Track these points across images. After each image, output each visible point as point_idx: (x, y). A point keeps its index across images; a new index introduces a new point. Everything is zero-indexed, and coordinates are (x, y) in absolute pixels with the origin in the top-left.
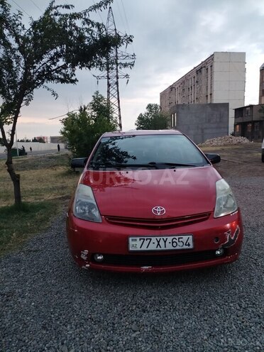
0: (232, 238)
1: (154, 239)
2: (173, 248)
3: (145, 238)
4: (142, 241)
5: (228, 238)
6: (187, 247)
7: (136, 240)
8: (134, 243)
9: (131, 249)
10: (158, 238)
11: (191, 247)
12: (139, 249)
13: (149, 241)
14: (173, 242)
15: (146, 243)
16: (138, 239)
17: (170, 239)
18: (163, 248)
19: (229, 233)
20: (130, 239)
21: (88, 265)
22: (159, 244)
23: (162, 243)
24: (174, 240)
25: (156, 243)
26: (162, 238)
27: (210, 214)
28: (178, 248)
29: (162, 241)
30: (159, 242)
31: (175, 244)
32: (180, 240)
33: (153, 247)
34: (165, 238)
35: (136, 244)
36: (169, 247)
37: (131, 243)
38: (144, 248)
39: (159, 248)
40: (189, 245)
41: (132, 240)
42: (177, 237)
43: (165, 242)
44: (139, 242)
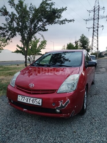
0: (63, 105)
1: (26, 97)
2: (32, 103)
3: (23, 96)
5: (60, 104)
6: (38, 104)
7: (20, 97)
9: (18, 100)
10: (27, 98)
12: (20, 101)
14: (33, 101)
15: (23, 98)
16: (21, 96)
17: (32, 99)
18: (29, 102)
19: (61, 102)
21: (9, 103)
22: (27, 100)
23: (28, 100)
25: (26, 100)
26: (29, 98)
27: (56, 91)
28: (34, 104)
30: (27, 99)
31: (33, 102)
32: (36, 100)
34: (30, 98)
36: (31, 103)
38: (22, 101)
39: (27, 102)
40: (39, 104)
42: (35, 99)
43: (30, 100)
44: (21, 98)
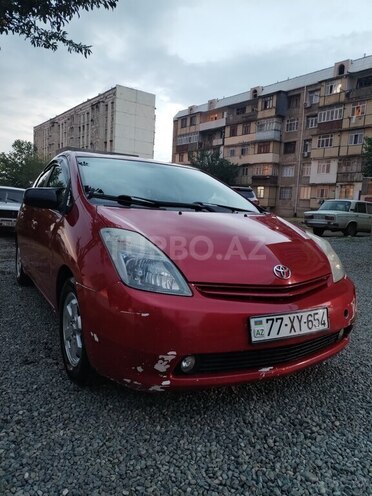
1: (286, 318)
2: (309, 331)
3: (275, 318)
4: (270, 322)
6: (323, 327)
7: (261, 323)
8: (259, 328)
9: (254, 339)
10: (292, 316)
11: (326, 327)
12: (267, 338)
13: (279, 321)
14: (308, 322)
15: (276, 325)
16: (264, 319)
17: (305, 317)
18: (298, 332)
20: (252, 321)
21: (168, 383)
22: (292, 327)
23: (296, 324)
24: (310, 318)
25: (290, 325)
26: (296, 315)
28: (314, 330)
29: (296, 321)
30: (292, 323)
31: (310, 325)
32: (316, 317)
33: (285, 333)
34: (299, 316)
35: (262, 330)
36: (305, 329)
37: (254, 328)
38: (274, 335)
39: (293, 333)
40: (324, 324)
41: (256, 323)
42: (312, 313)
43: (300, 321)
44: (266, 326)
